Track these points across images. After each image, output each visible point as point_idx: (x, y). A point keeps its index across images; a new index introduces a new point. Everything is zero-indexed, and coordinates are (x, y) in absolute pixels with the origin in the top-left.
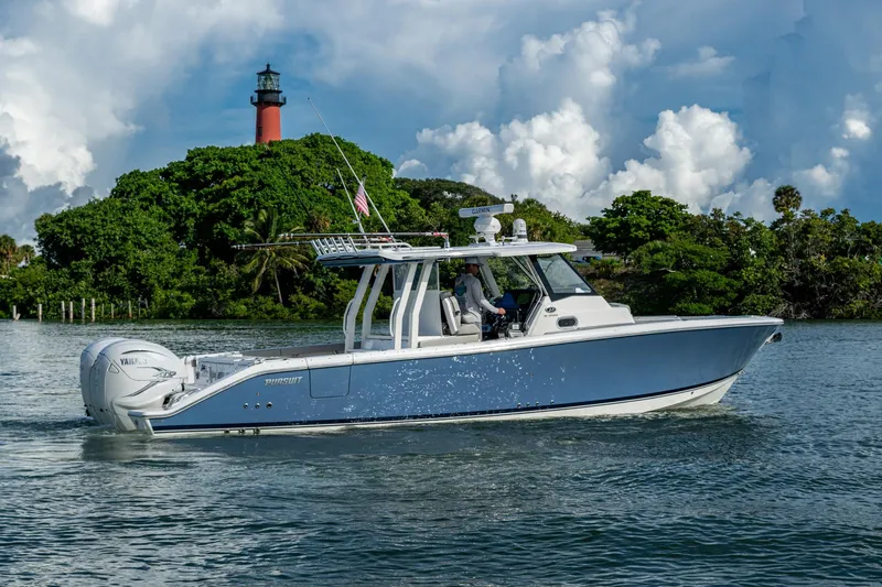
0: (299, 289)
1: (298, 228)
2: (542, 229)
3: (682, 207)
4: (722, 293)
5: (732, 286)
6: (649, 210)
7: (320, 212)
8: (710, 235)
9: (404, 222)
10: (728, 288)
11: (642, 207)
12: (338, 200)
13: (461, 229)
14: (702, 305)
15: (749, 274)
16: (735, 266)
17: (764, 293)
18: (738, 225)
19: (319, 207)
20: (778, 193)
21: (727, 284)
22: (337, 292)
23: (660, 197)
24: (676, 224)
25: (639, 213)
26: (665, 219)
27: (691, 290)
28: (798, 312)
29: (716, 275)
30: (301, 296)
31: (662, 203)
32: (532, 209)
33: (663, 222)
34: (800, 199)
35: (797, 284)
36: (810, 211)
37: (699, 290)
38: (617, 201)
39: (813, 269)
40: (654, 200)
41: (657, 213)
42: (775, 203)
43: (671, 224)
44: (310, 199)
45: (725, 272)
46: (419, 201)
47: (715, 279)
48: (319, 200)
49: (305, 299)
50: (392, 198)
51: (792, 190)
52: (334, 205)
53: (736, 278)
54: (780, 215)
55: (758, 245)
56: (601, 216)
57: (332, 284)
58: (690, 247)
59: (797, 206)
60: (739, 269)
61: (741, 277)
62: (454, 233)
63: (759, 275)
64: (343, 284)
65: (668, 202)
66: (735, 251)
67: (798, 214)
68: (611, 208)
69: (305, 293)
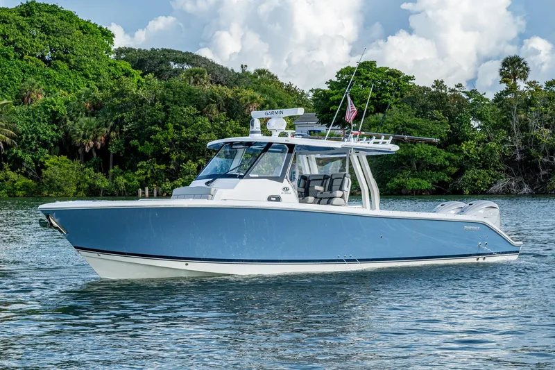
0: (6, 166)
1: (5, 101)
2: (258, 102)
3: (408, 78)
4: (442, 168)
5: (451, 161)
6: (373, 81)
7: (33, 84)
8: (431, 108)
9: (116, 95)
10: (447, 163)
11: (367, 79)
12: (52, 72)
13: (176, 103)
14: (420, 181)
15: (468, 147)
16: (454, 139)
17: (485, 167)
18: (459, 97)
19: (31, 79)
20: (504, 64)
21: (446, 159)
22: (46, 168)
23: (387, 68)
24: (402, 96)
25: (364, 86)
26: (391, 92)
27: (410, 164)
28: (520, 186)
29: (435, 148)
30: (9, 173)
31: (388, 74)
32: (262, 80)
33: (388, 94)
34: (527, 69)
35: (519, 158)
36: (535, 82)
37: (418, 165)
38: (341, 72)
39: (537, 143)
40: (379, 71)
41: (383, 84)
42: (501, 74)
43: (396, 96)
44: (24, 71)
45: (443, 145)
46: (141, 72)
47: (434, 154)
48: (32, 72)
49: (13, 175)
50: (112, 69)
51: (519, 60)
52: (49, 76)
53: (455, 152)
54: (504, 87)
55: (479, 117)
56: (326, 88)
57: (41, 160)
58: (408, 120)
59: (524, 77)
60: (459, 143)
61: (461, 151)
62: (168, 107)
63: (480, 149)
64: (52, 160)
65: (394, 74)
66: (455, 125)
67: (522, 85)
68: (335, 79)
69: (13, 170)
